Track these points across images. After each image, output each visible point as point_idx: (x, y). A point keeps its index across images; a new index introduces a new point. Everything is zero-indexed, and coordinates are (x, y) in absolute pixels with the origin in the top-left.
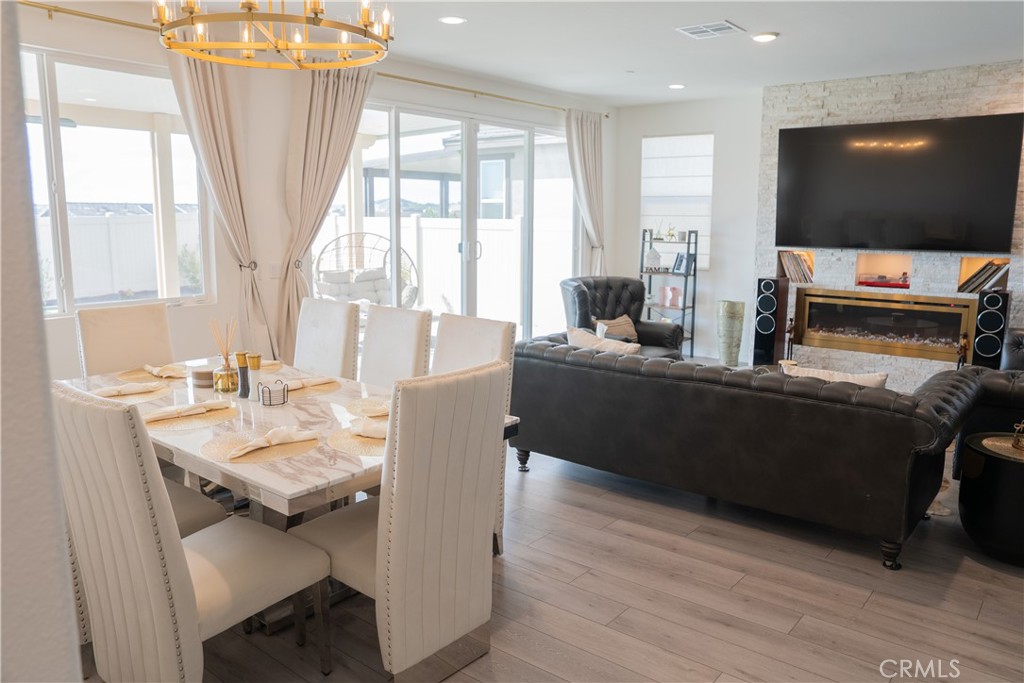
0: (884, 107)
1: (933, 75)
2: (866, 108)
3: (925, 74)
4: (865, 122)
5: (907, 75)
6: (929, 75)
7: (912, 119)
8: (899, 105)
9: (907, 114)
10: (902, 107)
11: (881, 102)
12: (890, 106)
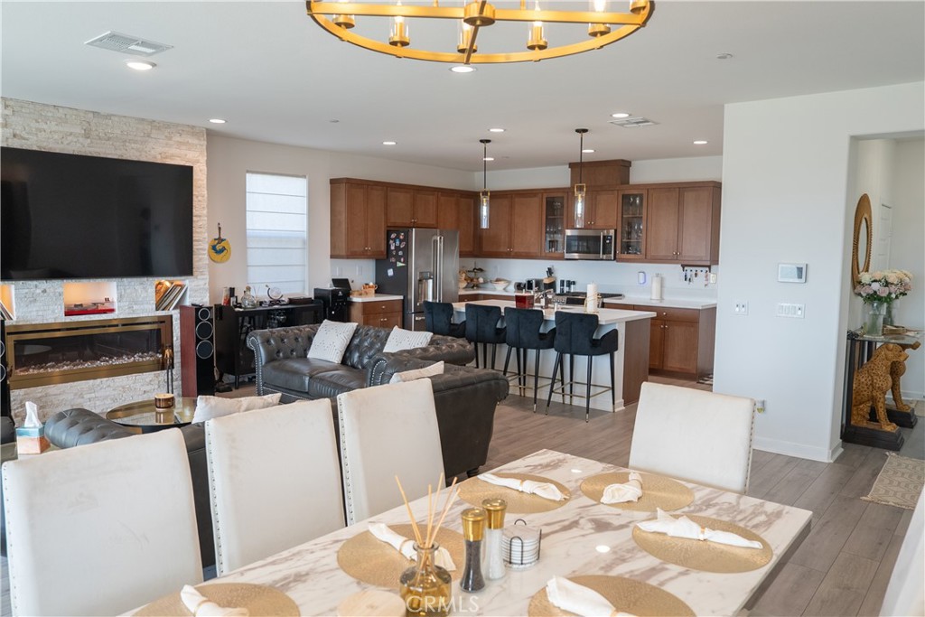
0: (75, 140)
1: (116, 119)
2: (56, 137)
3: (108, 116)
4: (57, 151)
5: (94, 113)
6: (112, 118)
7: (102, 156)
8: (89, 140)
9: (98, 150)
10: (92, 142)
11: (71, 134)
12: (81, 140)
